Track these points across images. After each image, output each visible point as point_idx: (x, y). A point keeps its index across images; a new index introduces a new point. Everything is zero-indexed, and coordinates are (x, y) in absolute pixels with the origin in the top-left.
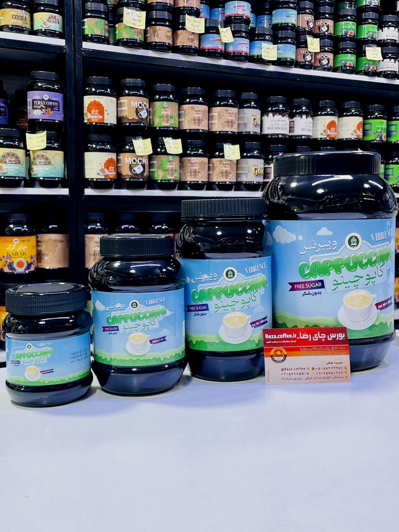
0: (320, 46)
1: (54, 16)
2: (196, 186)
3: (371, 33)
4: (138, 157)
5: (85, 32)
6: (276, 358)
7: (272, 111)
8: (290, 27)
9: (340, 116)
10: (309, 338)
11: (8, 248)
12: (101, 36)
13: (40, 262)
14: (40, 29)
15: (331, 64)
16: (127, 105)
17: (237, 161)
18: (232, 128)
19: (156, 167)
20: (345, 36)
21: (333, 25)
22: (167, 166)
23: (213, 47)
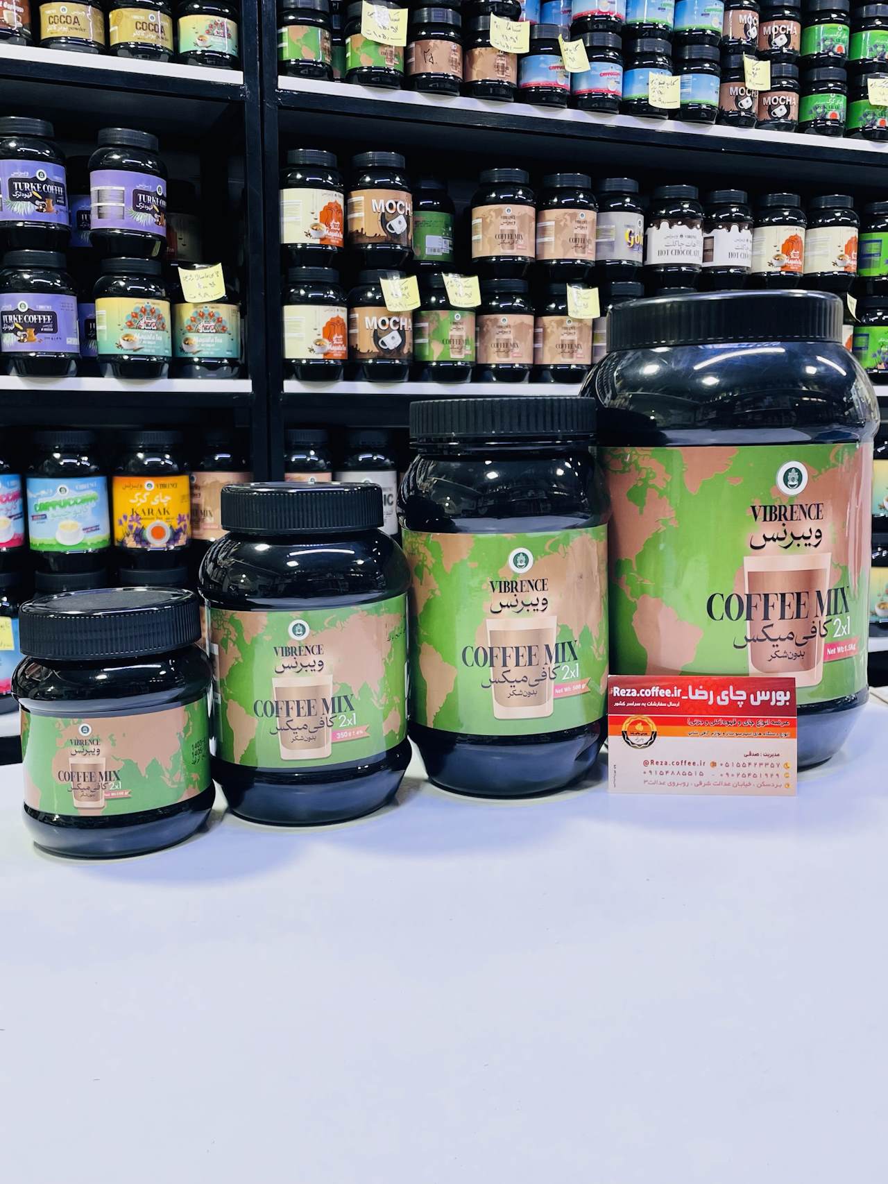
0: (772, 78)
1: (219, 23)
2: (510, 374)
3: (880, 49)
4: (390, 315)
5: (284, 57)
6: (632, 738)
7: (666, 217)
8: (709, 38)
9: (810, 226)
10: (709, 699)
11: (135, 499)
12: (316, 62)
13: (198, 528)
14: (193, 51)
15: (794, 115)
16: (363, 207)
17: (594, 321)
18: (584, 253)
19: (427, 336)
20: (827, 53)
21: (800, 33)
22: (451, 333)
23: (547, 82)
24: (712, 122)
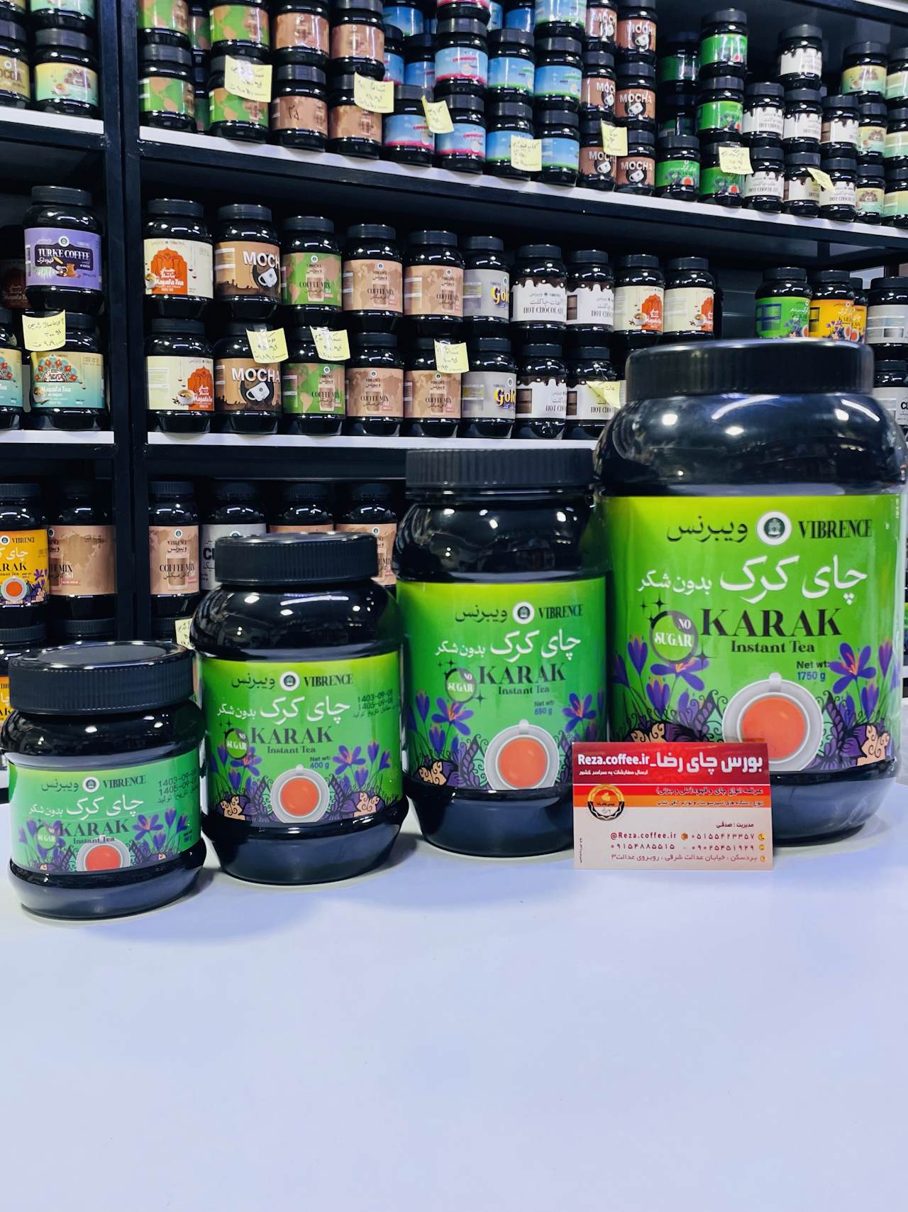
0: (629, 144)
1: (79, 72)
2: (380, 427)
3: (729, 119)
4: (258, 366)
5: (146, 108)
6: (599, 810)
7: (531, 275)
8: (568, 104)
9: (669, 286)
10: (678, 767)
12: (179, 114)
13: (57, 583)
14: (51, 99)
15: (650, 180)
16: (234, 259)
17: (463, 375)
18: (451, 308)
19: (296, 388)
21: (654, 100)
22: (320, 386)
23: (411, 141)
24: (572, 185)
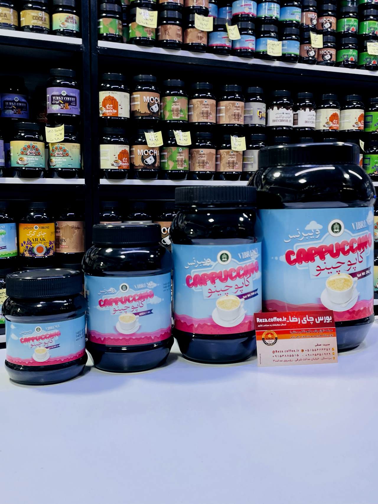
0: (323, 42)
1: (71, 17)
3: (372, 29)
4: (149, 148)
5: (101, 32)
6: (267, 341)
7: (276, 105)
8: (295, 24)
9: (342, 109)
10: (298, 322)
11: (29, 234)
12: (115, 35)
13: (59, 247)
14: (59, 29)
15: (334, 59)
16: (139, 100)
17: (243, 152)
18: (239, 121)
19: (166, 159)
20: (348, 32)
21: (336, 22)
22: (177, 157)
23: (221, 44)
24: (296, 62)
